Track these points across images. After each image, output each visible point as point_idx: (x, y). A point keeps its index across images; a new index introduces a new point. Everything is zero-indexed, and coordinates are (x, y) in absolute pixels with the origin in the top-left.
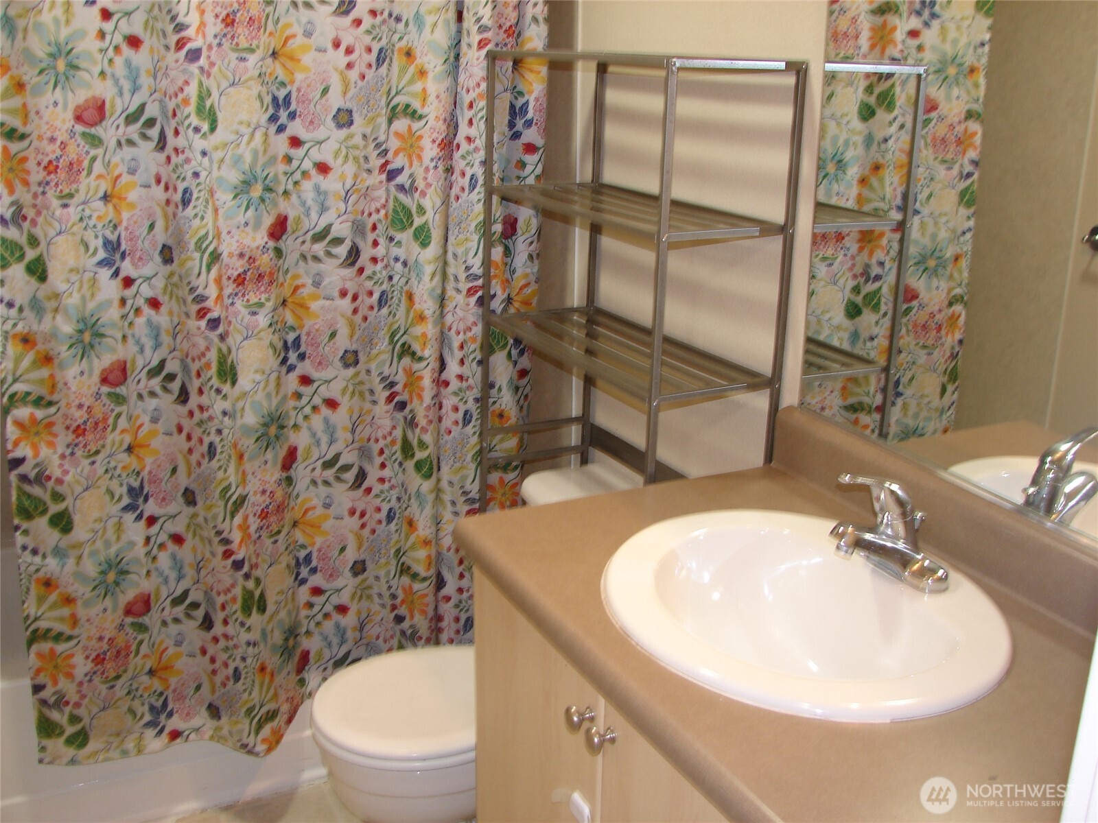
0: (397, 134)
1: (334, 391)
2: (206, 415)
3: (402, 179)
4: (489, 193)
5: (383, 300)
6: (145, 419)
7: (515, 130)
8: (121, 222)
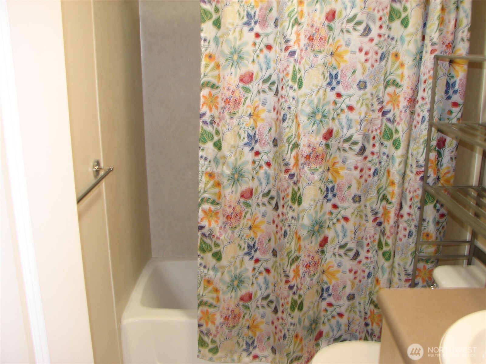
0: (388, 94)
1: (348, 213)
2: (284, 217)
3: (390, 116)
4: (431, 125)
5: (375, 173)
6: (260, 215)
7: (448, 95)
8: (256, 126)
